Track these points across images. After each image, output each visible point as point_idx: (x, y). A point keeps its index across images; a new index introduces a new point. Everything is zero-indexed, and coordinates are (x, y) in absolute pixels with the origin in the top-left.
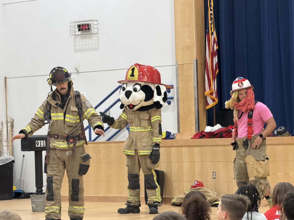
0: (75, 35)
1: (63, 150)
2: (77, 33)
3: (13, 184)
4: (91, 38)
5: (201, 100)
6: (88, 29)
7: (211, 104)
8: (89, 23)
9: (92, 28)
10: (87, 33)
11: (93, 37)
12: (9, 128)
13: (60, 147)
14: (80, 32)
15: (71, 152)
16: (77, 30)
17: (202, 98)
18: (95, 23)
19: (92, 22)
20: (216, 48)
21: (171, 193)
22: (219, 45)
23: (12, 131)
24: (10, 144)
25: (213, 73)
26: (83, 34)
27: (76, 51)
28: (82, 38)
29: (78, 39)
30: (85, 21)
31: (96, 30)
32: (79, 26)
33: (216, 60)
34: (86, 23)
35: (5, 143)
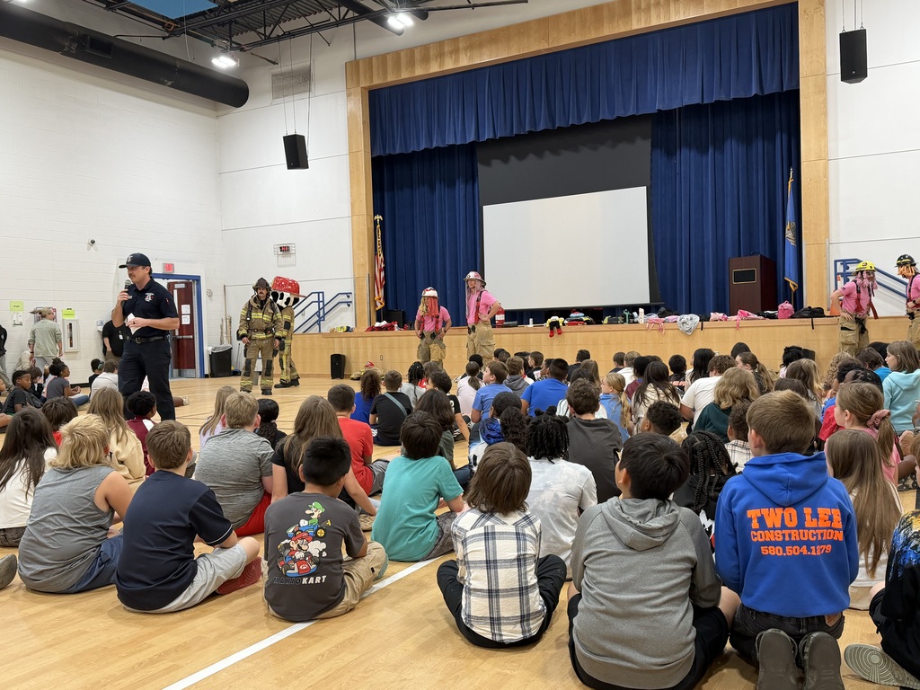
0: (277, 254)
2: (279, 253)
3: (232, 365)
4: (291, 257)
5: (372, 303)
6: (288, 250)
7: (380, 306)
8: (287, 245)
9: (290, 249)
10: (287, 253)
12: (228, 324)
13: (260, 337)
14: (282, 253)
16: (279, 250)
17: (373, 302)
18: (293, 245)
19: (289, 245)
20: (383, 265)
21: (350, 371)
22: (385, 263)
23: (230, 326)
24: (228, 336)
25: (381, 284)
26: (284, 253)
27: (279, 266)
28: (284, 257)
29: (280, 257)
32: (281, 248)
33: (383, 274)
34: (285, 245)
35: (225, 335)
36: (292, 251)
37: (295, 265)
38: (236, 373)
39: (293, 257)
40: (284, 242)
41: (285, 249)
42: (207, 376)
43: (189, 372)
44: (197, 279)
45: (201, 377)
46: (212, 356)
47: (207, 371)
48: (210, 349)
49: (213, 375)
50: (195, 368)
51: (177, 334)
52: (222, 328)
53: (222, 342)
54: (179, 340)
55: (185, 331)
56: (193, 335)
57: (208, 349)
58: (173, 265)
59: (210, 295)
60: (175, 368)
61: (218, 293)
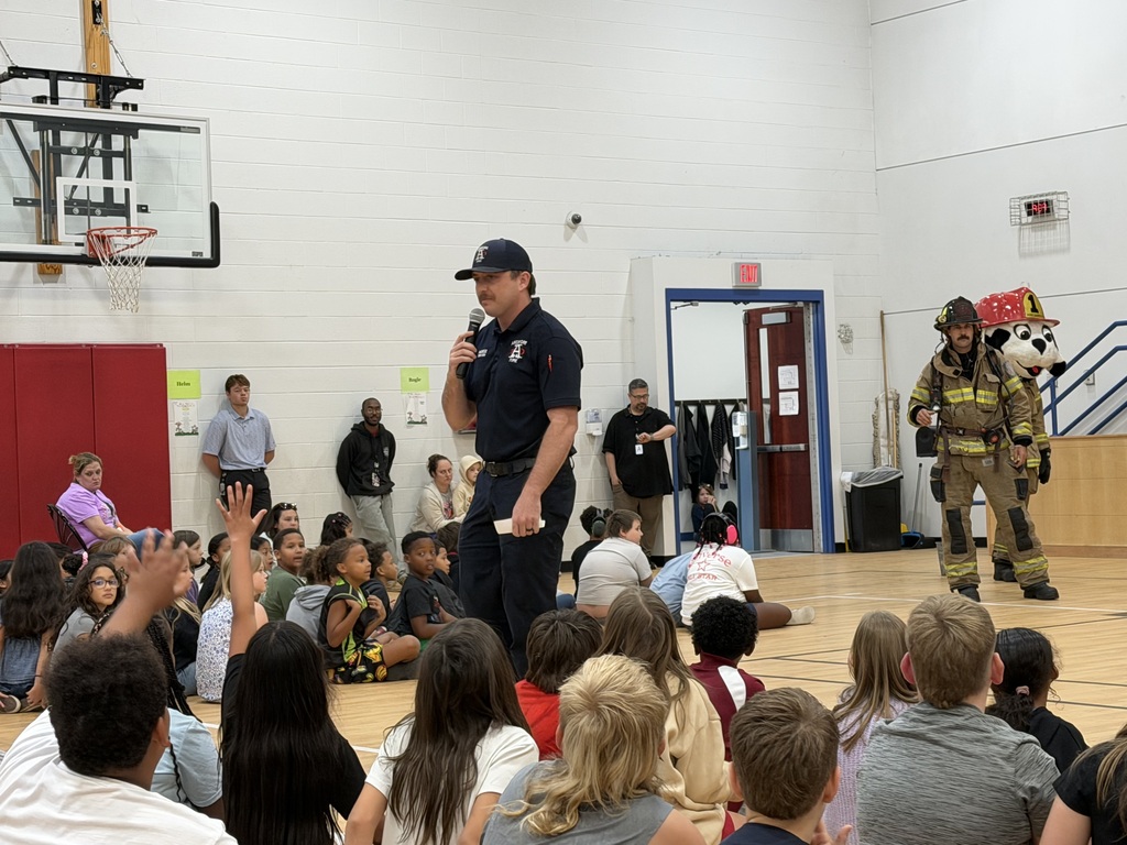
0: (1021, 224)
1: (977, 457)
2: (1024, 221)
3: (902, 519)
4: (1054, 228)
6: (1048, 211)
8: (1049, 198)
9: (1055, 209)
10: (1046, 219)
11: (1058, 227)
12: (890, 411)
13: (971, 450)
14: (1030, 218)
15: (992, 459)
16: (1024, 213)
18: (1062, 197)
19: (1055, 197)
23: (897, 417)
24: (893, 443)
26: (1036, 220)
27: (1023, 255)
28: (1034, 230)
29: (1027, 232)
30: (1041, 196)
31: (1064, 213)
32: (1029, 206)
34: (1042, 198)
35: (883, 441)
36: (1058, 213)
37: (1066, 250)
38: (914, 542)
39: (1061, 227)
40: (1036, 190)
41: (1039, 209)
42: (840, 548)
43: (796, 536)
44: (815, 299)
45: (826, 551)
46: (853, 496)
47: (840, 536)
48: (847, 477)
49: (855, 545)
50: (810, 527)
51: (767, 440)
52: (875, 424)
53: (876, 460)
54: (771, 455)
55: (786, 432)
56: (806, 441)
57: (842, 478)
58: (757, 267)
59: (846, 338)
60: (765, 527)
61: (867, 332)
